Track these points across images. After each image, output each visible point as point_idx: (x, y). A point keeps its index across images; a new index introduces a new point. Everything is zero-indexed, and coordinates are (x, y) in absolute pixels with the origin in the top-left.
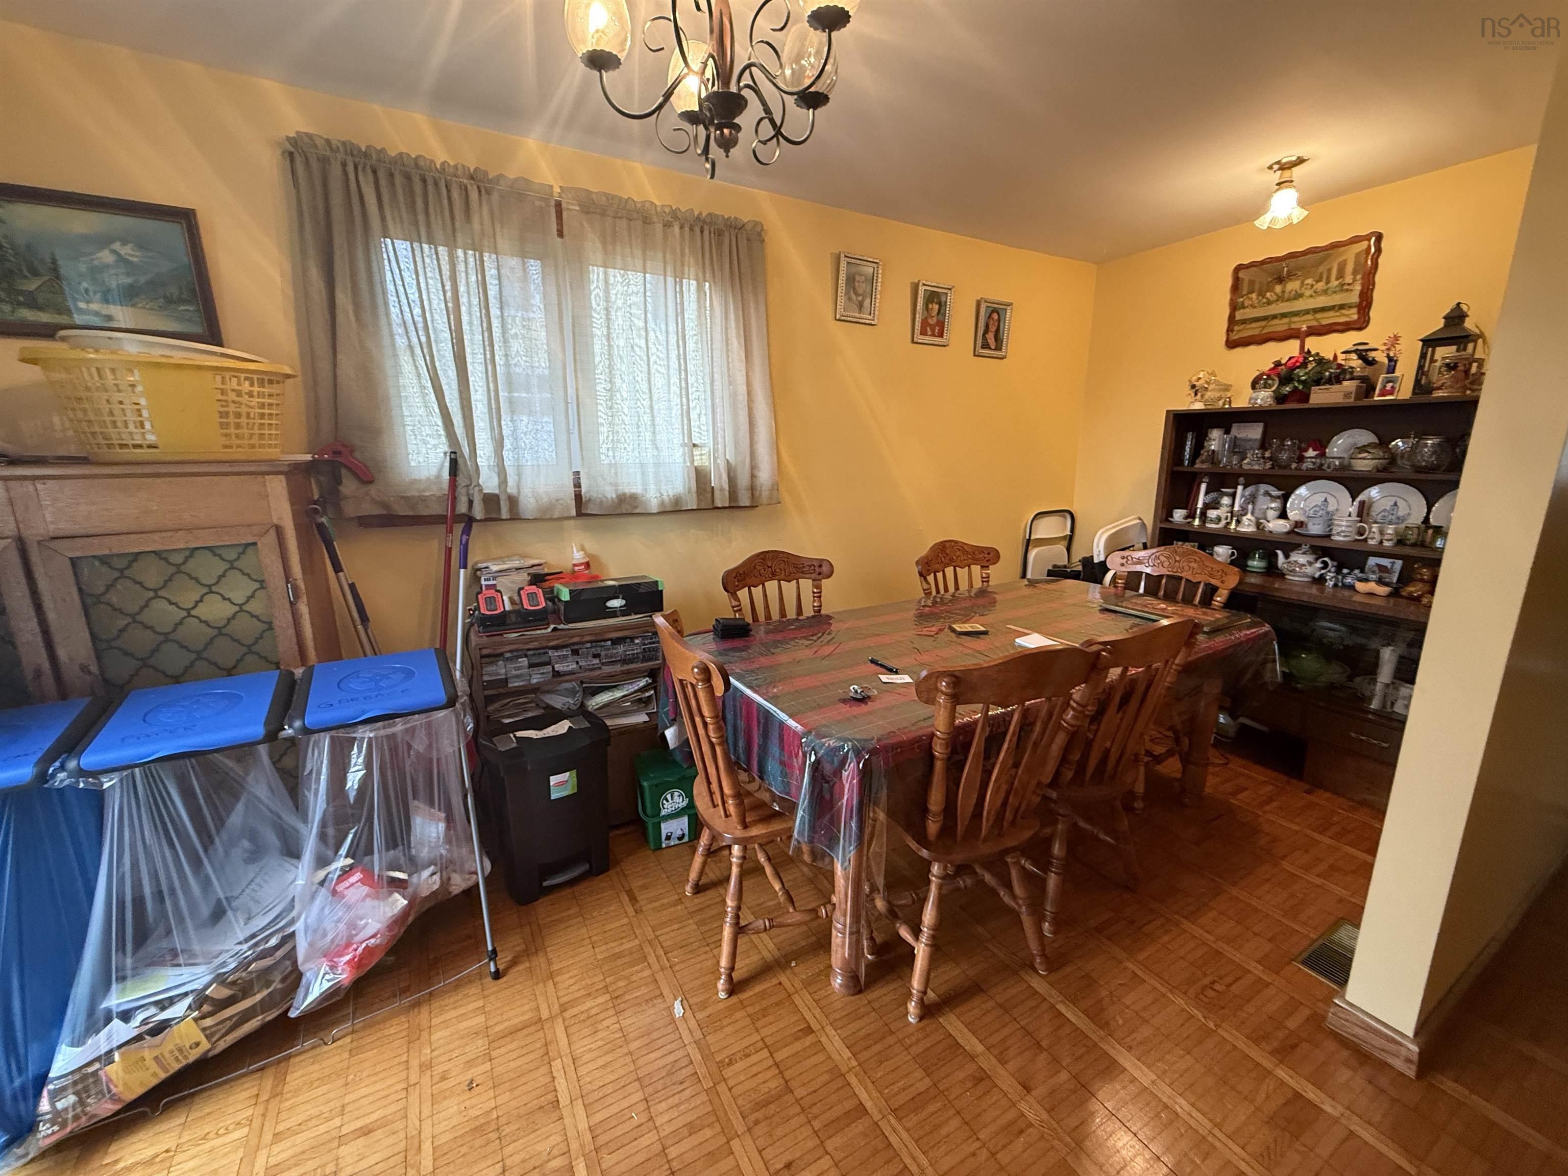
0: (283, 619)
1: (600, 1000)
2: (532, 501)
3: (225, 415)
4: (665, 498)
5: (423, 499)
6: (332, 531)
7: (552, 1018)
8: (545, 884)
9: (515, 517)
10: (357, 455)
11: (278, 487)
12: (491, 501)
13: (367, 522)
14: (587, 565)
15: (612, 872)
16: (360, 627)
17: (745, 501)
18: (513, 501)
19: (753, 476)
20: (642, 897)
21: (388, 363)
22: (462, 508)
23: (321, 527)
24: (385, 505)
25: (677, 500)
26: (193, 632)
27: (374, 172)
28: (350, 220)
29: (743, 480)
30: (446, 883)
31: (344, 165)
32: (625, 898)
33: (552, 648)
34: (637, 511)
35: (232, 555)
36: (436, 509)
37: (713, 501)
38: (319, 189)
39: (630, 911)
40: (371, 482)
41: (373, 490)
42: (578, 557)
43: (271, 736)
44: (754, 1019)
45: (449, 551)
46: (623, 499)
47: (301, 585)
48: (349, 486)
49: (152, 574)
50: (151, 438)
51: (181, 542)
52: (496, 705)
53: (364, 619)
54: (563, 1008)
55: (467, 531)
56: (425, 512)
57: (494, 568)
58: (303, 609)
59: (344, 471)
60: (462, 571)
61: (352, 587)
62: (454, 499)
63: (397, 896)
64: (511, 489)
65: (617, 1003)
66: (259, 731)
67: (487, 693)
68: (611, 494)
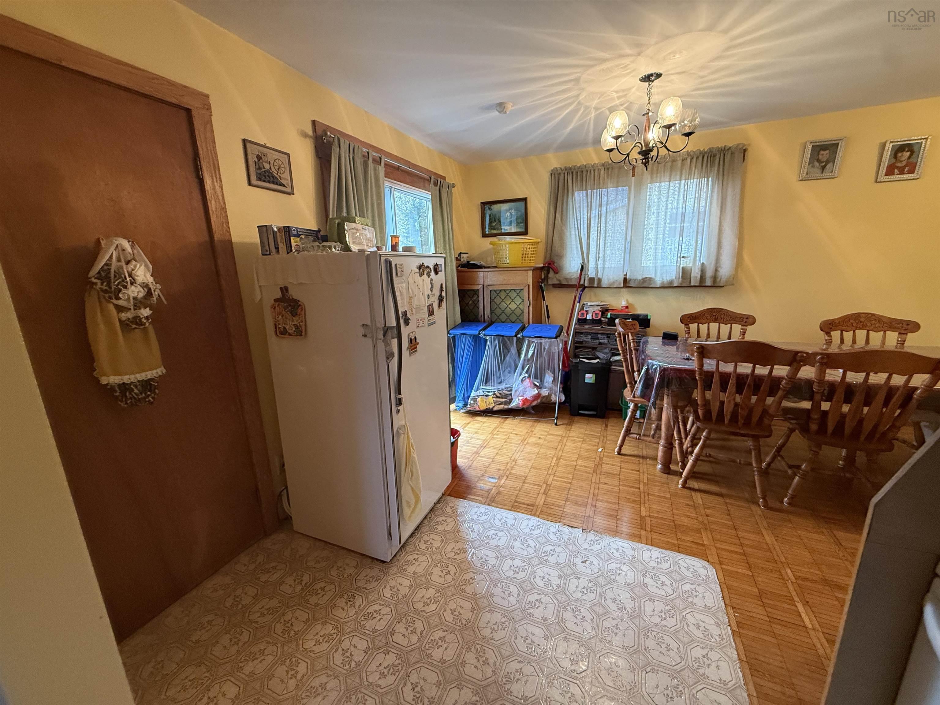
0: (526, 311)
1: (580, 439)
2: (607, 280)
3: (523, 255)
4: (665, 280)
5: (571, 279)
6: (544, 289)
7: (565, 437)
8: (580, 412)
9: (599, 287)
10: (555, 264)
11: (530, 273)
12: (592, 280)
13: (555, 286)
14: (627, 307)
15: (604, 419)
16: (547, 319)
17: (708, 283)
18: (600, 280)
19: (716, 271)
20: (609, 427)
21: (568, 234)
22: (582, 283)
23: (541, 286)
24: (559, 281)
25: (671, 282)
26: (508, 311)
27: (572, 173)
28: (564, 189)
29: (709, 273)
30: (550, 395)
31: (564, 174)
32: (604, 425)
33: (600, 334)
34: (651, 286)
35: (518, 292)
36: (574, 282)
37: (690, 282)
38: (557, 183)
39: (603, 428)
40: (557, 273)
41: (557, 276)
42: (624, 303)
43: (516, 336)
44: (621, 461)
45: (575, 297)
46: (644, 280)
47: (531, 301)
48: (551, 274)
49: (503, 295)
50: (508, 261)
51: (509, 288)
52: (578, 350)
53: (548, 317)
54: (569, 437)
55: (583, 291)
56: (571, 283)
57: (589, 304)
58: (531, 308)
59: (551, 270)
60: (578, 304)
61: (547, 306)
62: (580, 279)
63: (535, 389)
64: (600, 275)
65: (584, 441)
66: (514, 334)
67: (576, 345)
68: (640, 278)
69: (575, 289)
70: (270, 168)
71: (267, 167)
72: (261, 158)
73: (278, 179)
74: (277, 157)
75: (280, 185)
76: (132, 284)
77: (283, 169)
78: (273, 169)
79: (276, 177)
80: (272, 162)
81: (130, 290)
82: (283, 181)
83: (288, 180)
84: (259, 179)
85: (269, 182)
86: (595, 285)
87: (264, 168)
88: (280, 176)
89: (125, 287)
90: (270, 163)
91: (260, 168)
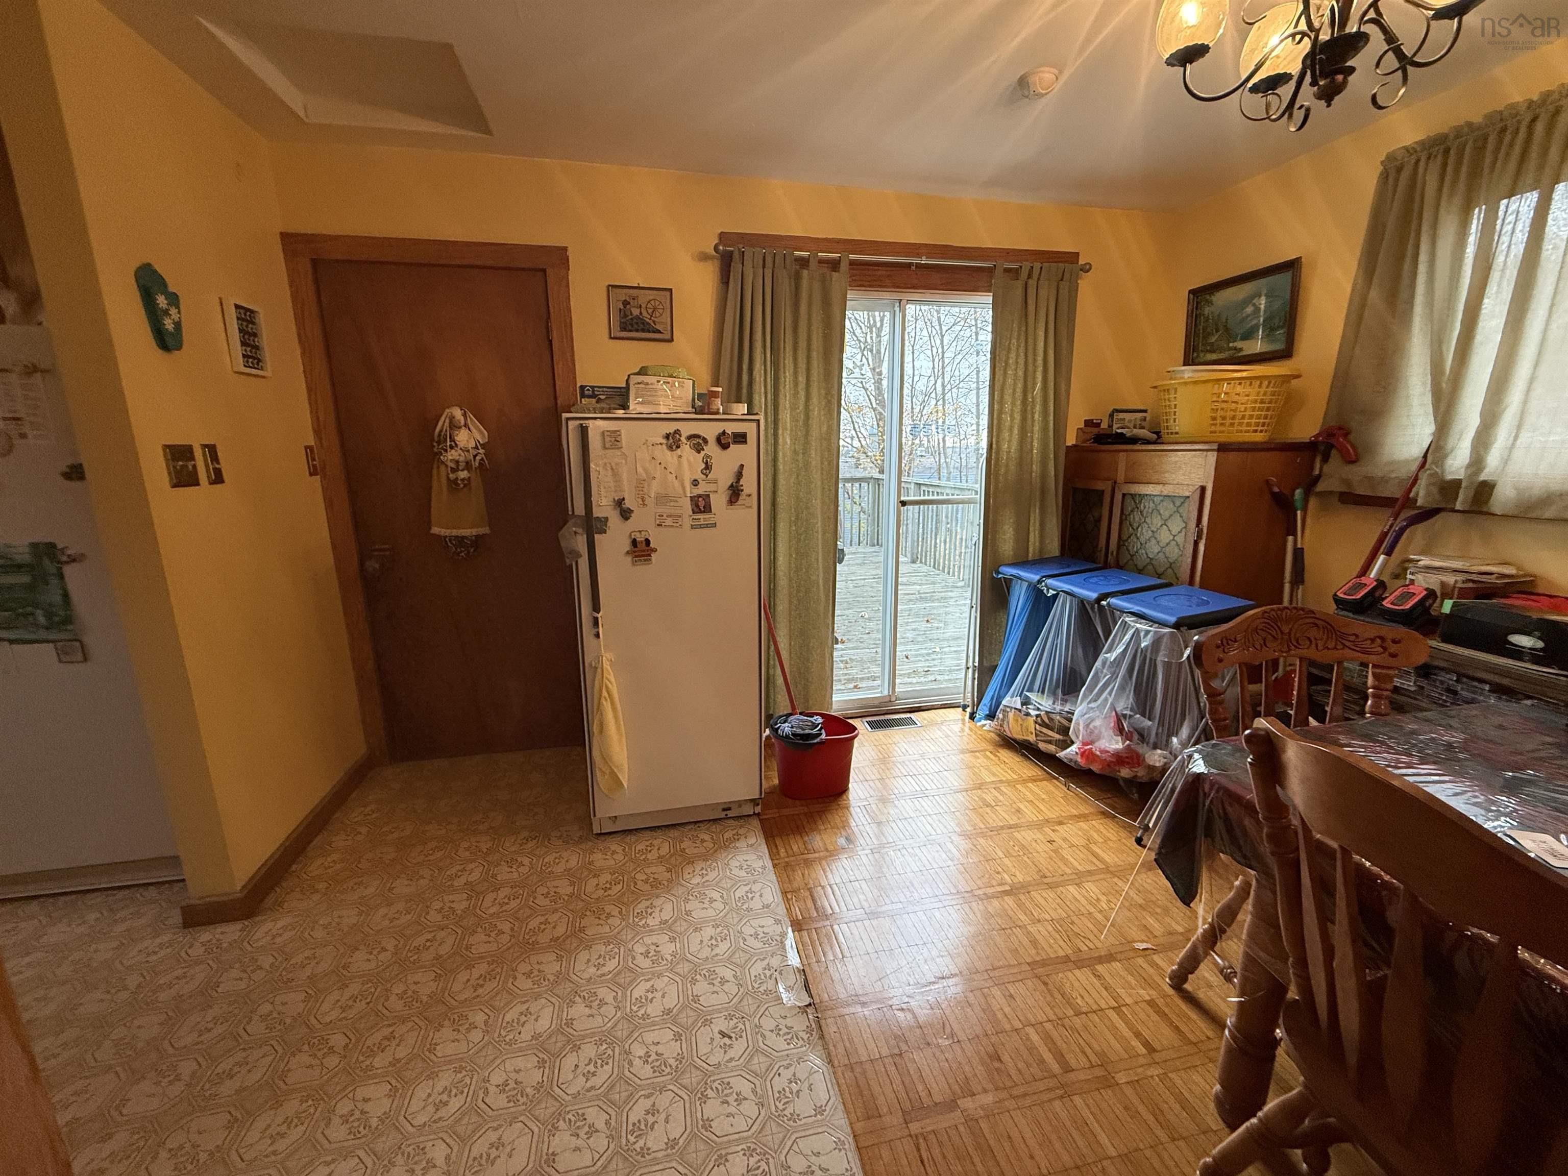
0: (1188, 550)
10: (1350, 437)
11: (1211, 460)
12: (1450, 488)
16: (1287, 585)
18: (1482, 490)
22: (1416, 494)
24: (1353, 484)
35: (1178, 503)
40: (1353, 461)
41: (1351, 468)
43: (1098, 602)
47: (1205, 530)
51: (1159, 491)
53: (1298, 581)
55: (1413, 519)
56: (1382, 494)
57: (1423, 562)
58: (1202, 547)
60: (1383, 556)
61: (1299, 554)
62: (1414, 483)
64: (1485, 475)
69: (1389, 512)
70: (641, 313)
71: (636, 312)
72: (629, 303)
73: (650, 324)
74: (652, 298)
75: (654, 332)
76: (452, 447)
77: (661, 311)
78: (645, 314)
79: (648, 323)
80: (643, 306)
81: (449, 453)
82: (658, 327)
83: (666, 324)
84: (623, 329)
85: (637, 331)
86: (1458, 506)
87: (631, 314)
88: (654, 322)
89: (446, 451)
90: (641, 306)
91: (626, 316)
